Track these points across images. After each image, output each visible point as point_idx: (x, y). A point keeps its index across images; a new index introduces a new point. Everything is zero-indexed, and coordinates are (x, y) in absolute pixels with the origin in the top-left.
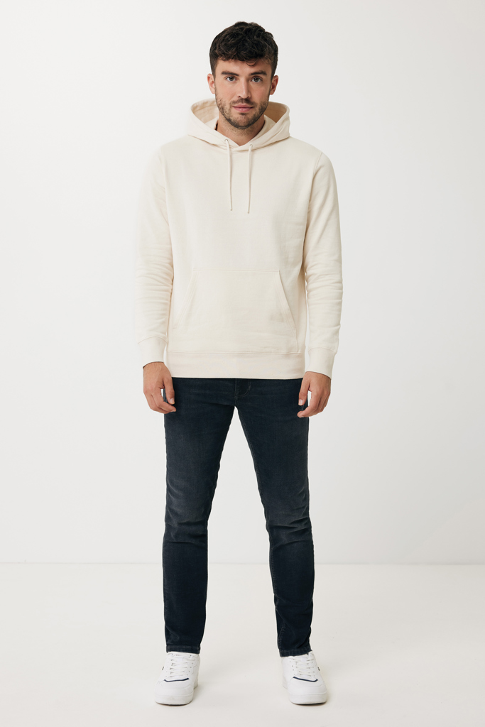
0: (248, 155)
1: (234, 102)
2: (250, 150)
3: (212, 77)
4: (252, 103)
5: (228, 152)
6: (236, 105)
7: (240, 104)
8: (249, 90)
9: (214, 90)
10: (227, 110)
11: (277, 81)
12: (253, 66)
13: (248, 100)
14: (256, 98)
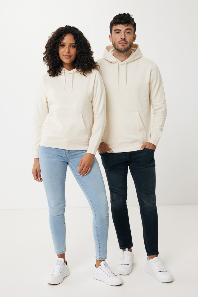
0: (125, 65)
1: (120, 41)
2: (125, 64)
3: (111, 35)
4: (126, 42)
5: (117, 65)
6: (120, 42)
7: (122, 42)
8: (125, 36)
9: (111, 40)
10: (117, 46)
11: (136, 36)
12: (126, 26)
13: (125, 40)
14: (128, 40)
